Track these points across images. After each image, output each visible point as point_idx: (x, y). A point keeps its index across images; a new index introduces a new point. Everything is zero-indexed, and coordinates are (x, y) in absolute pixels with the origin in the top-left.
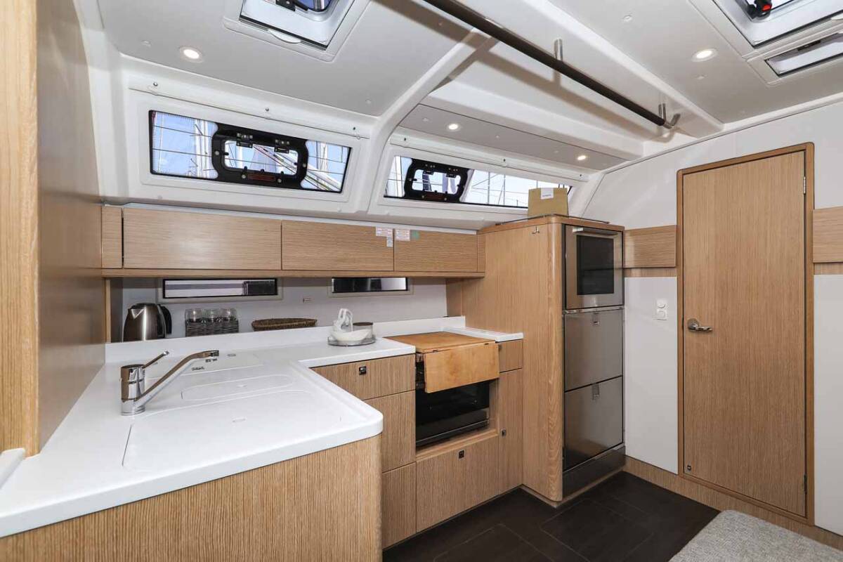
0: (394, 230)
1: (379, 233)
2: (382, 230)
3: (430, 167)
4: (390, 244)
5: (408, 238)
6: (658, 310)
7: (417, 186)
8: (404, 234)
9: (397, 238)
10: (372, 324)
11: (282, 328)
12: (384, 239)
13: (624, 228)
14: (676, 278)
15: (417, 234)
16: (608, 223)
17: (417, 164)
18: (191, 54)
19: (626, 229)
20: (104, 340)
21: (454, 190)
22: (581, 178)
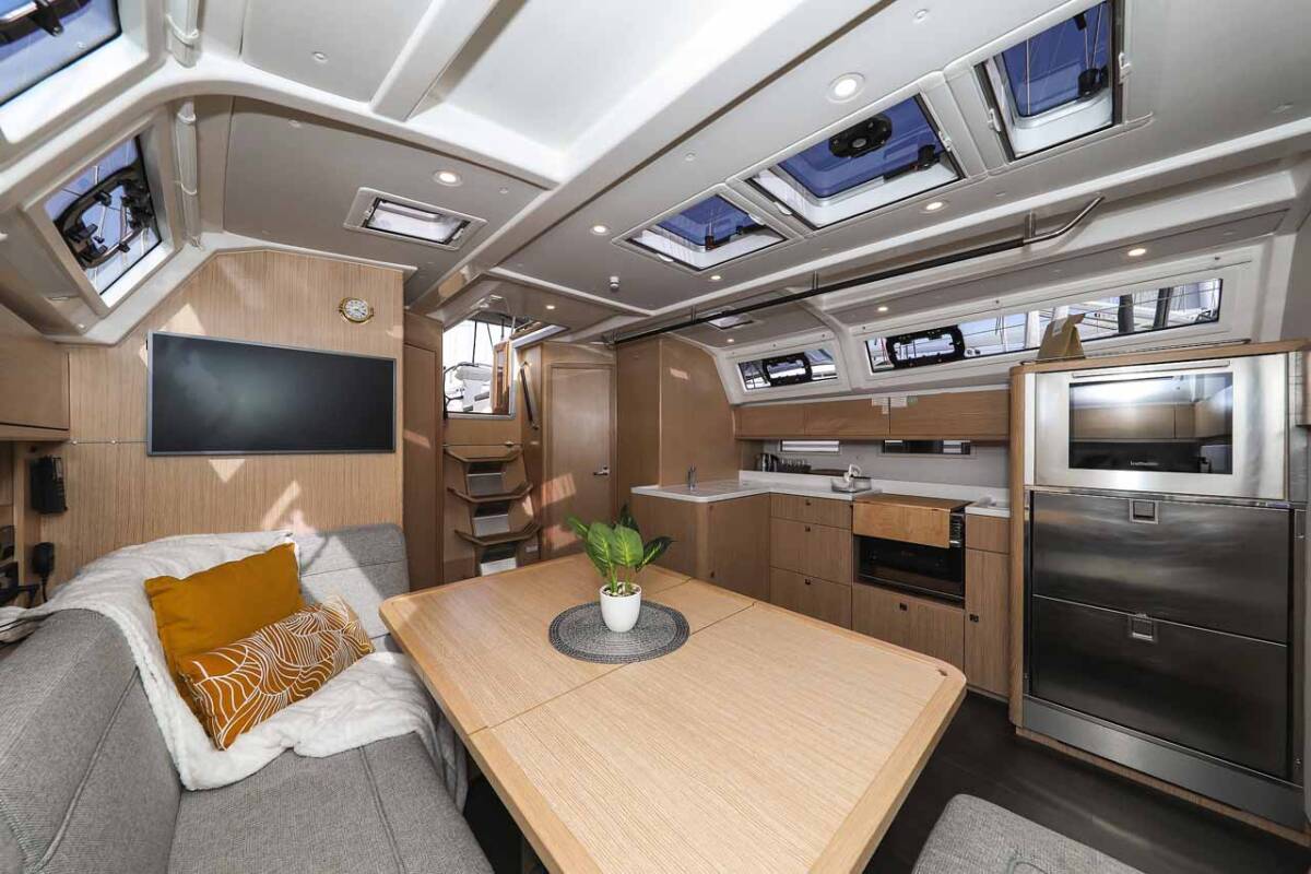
0: (889, 399)
1: (874, 403)
2: (878, 400)
3: (907, 339)
4: (885, 412)
5: (905, 405)
7: (901, 357)
8: (900, 401)
9: (892, 405)
12: (879, 408)
15: (916, 399)
17: (891, 341)
18: (731, 341)
20: (739, 469)
21: (951, 350)
22: (1218, 263)
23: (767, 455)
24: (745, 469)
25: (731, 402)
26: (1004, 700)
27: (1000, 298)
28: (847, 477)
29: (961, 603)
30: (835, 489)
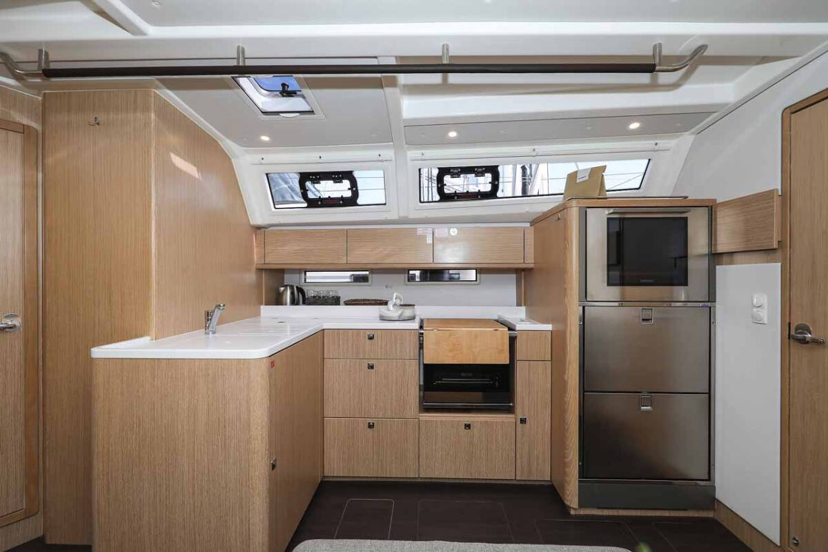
0: (433, 230)
1: (420, 232)
2: (423, 230)
4: (430, 241)
5: (447, 235)
6: (755, 310)
7: (450, 189)
8: (442, 232)
9: (437, 236)
10: (414, 305)
11: (358, 304)
12: (424, 238)
13: (716, 200)
14: (780, 264)
16: (686, 197)
17: (443, 172)
18: (265, 138)
19: (718, 202)
20: (261, 304)
21: (488, 188)
22: (657, 147)
23: (292, 287)
24: (267, 304)
25: (252, 222)
26: (549, 483)
27: (536, 147)
28: (390, 305)
29: (510, 410)
30: (383, 319)
